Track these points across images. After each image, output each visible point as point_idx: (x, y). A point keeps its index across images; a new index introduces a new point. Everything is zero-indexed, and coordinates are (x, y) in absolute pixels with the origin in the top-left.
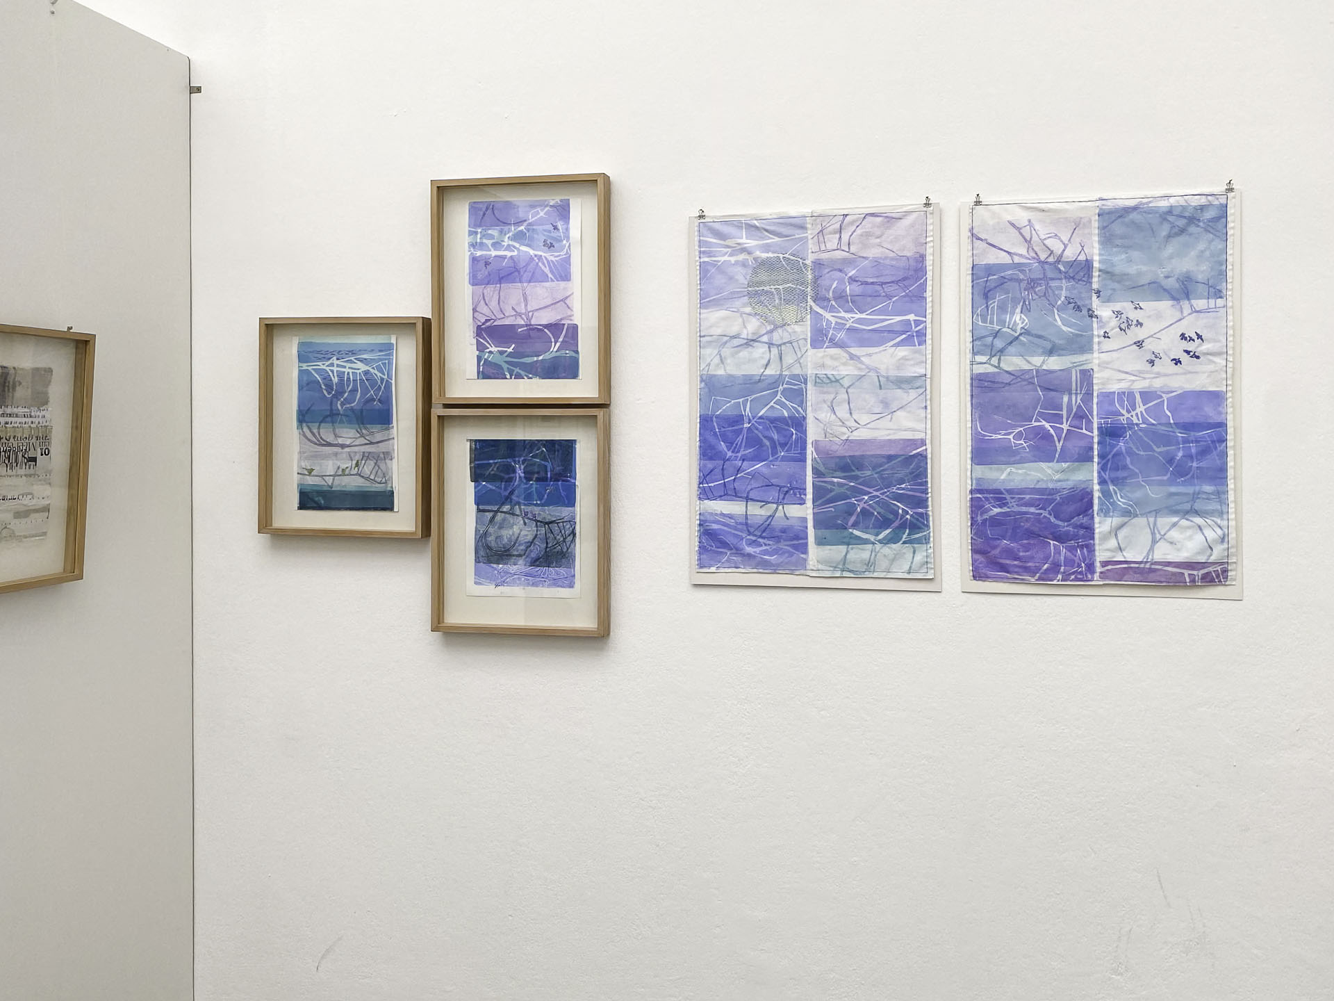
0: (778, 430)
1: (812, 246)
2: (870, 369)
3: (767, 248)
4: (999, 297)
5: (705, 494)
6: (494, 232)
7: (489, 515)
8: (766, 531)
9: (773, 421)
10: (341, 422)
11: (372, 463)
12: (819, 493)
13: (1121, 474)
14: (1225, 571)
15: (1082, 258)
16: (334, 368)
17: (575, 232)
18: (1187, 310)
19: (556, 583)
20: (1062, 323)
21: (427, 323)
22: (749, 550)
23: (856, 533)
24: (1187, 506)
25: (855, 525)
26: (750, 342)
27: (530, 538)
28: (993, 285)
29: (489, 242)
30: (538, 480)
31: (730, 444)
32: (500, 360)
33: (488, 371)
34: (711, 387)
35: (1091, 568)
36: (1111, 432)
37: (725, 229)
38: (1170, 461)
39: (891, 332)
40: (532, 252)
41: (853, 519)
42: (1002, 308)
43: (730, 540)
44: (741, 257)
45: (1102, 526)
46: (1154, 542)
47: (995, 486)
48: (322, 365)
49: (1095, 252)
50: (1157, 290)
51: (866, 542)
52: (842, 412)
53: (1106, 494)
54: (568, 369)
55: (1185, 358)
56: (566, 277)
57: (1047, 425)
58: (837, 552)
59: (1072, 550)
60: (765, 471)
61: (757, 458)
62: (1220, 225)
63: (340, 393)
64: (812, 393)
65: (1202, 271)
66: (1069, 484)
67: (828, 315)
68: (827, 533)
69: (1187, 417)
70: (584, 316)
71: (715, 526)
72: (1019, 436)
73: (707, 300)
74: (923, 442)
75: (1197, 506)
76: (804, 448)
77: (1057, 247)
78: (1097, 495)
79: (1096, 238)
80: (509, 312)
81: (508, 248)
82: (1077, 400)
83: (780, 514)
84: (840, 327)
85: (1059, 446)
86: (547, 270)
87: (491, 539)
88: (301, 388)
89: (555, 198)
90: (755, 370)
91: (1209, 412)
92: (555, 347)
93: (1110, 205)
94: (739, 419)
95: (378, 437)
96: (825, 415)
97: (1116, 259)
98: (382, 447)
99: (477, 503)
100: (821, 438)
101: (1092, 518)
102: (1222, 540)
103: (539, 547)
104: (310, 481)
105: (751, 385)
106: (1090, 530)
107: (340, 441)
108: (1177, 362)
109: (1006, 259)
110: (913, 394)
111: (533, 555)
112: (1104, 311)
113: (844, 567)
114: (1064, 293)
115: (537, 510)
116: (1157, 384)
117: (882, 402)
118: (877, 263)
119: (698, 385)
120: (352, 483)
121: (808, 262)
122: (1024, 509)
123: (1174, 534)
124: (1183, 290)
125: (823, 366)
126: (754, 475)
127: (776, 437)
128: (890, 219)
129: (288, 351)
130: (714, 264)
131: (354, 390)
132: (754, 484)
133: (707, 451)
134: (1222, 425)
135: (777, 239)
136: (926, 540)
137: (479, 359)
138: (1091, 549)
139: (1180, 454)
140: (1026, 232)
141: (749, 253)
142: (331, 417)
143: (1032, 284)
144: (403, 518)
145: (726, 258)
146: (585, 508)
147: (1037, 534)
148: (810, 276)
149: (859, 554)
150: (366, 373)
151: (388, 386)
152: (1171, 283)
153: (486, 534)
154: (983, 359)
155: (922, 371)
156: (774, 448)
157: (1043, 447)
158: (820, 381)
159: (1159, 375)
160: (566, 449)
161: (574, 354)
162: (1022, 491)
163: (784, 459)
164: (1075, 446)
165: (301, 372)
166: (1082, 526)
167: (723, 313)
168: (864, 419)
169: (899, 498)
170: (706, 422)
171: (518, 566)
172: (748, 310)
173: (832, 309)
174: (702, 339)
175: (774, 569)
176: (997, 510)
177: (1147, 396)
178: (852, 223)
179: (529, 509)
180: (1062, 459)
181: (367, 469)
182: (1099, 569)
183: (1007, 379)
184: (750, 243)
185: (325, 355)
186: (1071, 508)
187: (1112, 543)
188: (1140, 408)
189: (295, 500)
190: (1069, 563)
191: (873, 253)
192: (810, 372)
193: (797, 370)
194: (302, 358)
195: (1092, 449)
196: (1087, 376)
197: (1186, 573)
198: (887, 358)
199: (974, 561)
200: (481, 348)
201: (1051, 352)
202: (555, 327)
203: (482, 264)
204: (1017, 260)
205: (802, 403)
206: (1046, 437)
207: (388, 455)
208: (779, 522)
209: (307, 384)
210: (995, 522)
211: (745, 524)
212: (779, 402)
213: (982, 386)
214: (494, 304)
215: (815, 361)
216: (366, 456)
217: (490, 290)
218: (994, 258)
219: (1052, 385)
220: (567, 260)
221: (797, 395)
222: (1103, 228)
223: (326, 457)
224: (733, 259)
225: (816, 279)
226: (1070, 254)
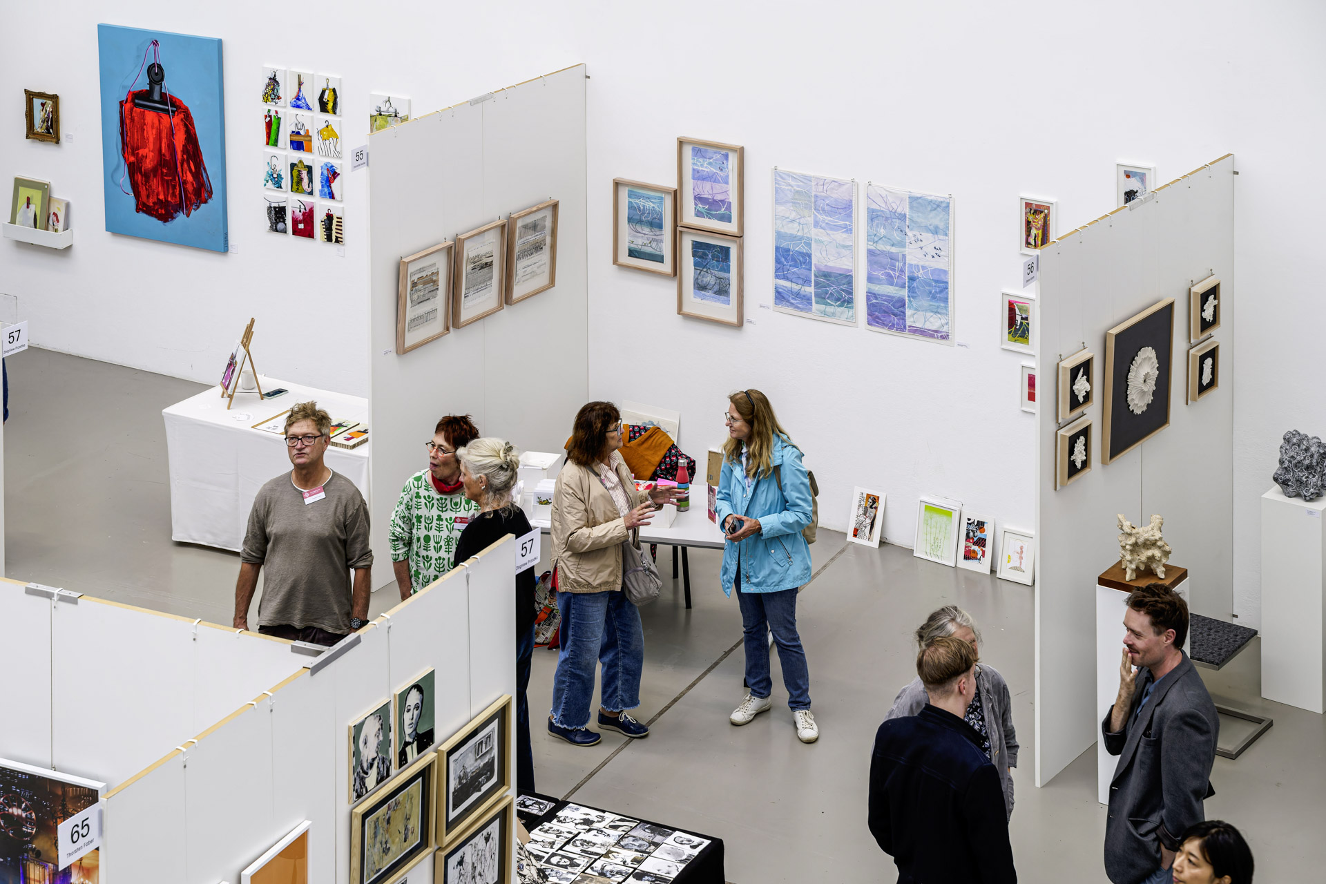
0: (803, 257)
1: (813, 188)
2: (834, 240)
3: (798, 186)
4: (876, 221)
5: (777, 277)
6: (701, 160)
7: (699, 271)
8: (797, 295)
9: (800, 253)
10: (644, 225)
11: (656, 243)
12: (817, 284)
13: (915, 295)
14: (948, 335)
15: (903, 212)
16: (641, 203)
17: (730, 167)
18: (936, 239)
19: (723, 302)
20: (896, 236)
21: (675, 192)
22: (792, 301)
23: (829, 301)
24: (936, 310)
25: (828, 298)
26: (793, 221)
27: (714, 283)
28: (874, 216)
29: (699, 164)
30: (716, 261)
31: (786, 259)
32: (703, 211)
33: (699, 214)
34: (779, 235)
35: (905, 327)
36: (912, 279)
37: (784, 176)
38: (930, 292)
39: (840, 227)
40: (715, 171)
41: (827, 296)
42: (877, 226)
43: (785, 296)
44: (790, 188)
45: (908, 312)
46: (925, 321)
47: (874, 292)
48: (637, 201)
49: (907, 211)
50: (927, 229)
51: (832, 305)
52: (824, 254)
53: (910, 301)
54: (728, 219)
55: (935, 256)
56: (727, 183)
57: (892, 272)
58: (822, 307)
59: (899, 319)
60: (798, 272)
61: (795, 266)
62: (947, 210)
63: (643, 214)
64: (814, 245)
65: (941, 225)
66: (898, 296)
67: (819, 216)
68: (819, 299)
69: (936, 278)
70: (733, 198)
71: (780, 290)
72: (882, 274)
73: (778, 202)
74: (851, 271)
75: (939, 310)
76: (811, 265)
77: (895, 207)
78: (907, 301)
79: (908, 206)
80: (706, 192)
81: (706, 168)
82: (901, 265)
83: (802, 289)
84: (823, 221)
85: (895, 280)
86: (720, 179)
87: (699, 281)
88: (629, 208)
89: (724, 152)
90: (794, 232)
91: (943, 278)
92: (723, 209)
93: (913, 195)
94: (788, 250)
95: (658, 233)
96: (818, 254)
97: (914, 215)
98: (659, 237)
99: (695, 265)
100: (817, 263)
101: (905, 309)
102: (947, 324)
103: (716, 288)
104: (632, 246)
105: (793, 238)
106: (904, 313)
107: (644, 232)
108: (933, 257)
109: (878, 208)
110: (848, 252)
111: (715, 290)
112: (910, 234)
113: (825, 313)
114: (897, 224)
115: (716, 272)
116: (927, 264)
117: (838, 253)
118: (836, 200)
119: (775, 234)
120: (648, 250)
121: (813, 195)
122: (883, 302)
123: (931, 319)
124: (935, 231)
125: (818, 235)
126: (794, 273)
127: (801, 259)
128: (841, 185)
129: (624, 193)
130: (780, 188)
131: (649, 213)
132: (794, 276)
133: (778, 261)
134: (947, 283)
135: (801, 183)
136: (852, 308)
137: (695, 208)
138: (905, 320)
139: (933, 291)
140: (885, 199)
141: (792, 187)
142: (640, 222)
143: (887, 219)
144: (667, 267)
145: (784, 187)
146: (733, 275)
147: (887, 312)
148: (813, 200)
149: (830, 309)
150: (653, 207)
151: (661, 214)
152: (931, 228)
153: (697, 279)
154: (871, 243)
155: (851, 244)
156: (801, 263)
157: (890, 281)
158: (816, 241)
159: (928, 261)
160: (727, 249)
161: (728, 213)
162: (883, 295)
163: (804, 268)
164: (900, 281)
165: (629, 202)
166: (902, 312)
167: (783, 208)
168: (832, 258)
169: (843, 290)
170: (777, 249)
171: (710, 293)
172: (792, 208)
173: (821, 214)
174: (776, 217)
175: (801, 310)
176: (874, 301)
177: (923, 267)
178: (827, 183)
179: (713, 271)
180: (896, 286)
181: (654, 245)
182: (907, 328)
183: (879, 253)
184: (792, 183)
185: (638, 197)
186: (899, 304)
187: (912, 320)
188: (921, 272)
189: (627, 252)
190: (898, 324)
191: (835, 196)
192: (813, 237)
193: (808, 236)
194: (630, 196)
195: (905, 284)
196: (904, 256)
197: (936, 334)
198: (840, 236)
199: (868, 318)
200: (696, 205)
201: (893, 245)
202: (723, 201)
203: (696, 172)
204: (882, 209)
205: (810, 248)
206: (891, 276)
207: (661, 241)
208: (802, 292)
209: (631, 207)
210: (873, 305)
211: (791, 291)
212: (802, 246)
213: (871, 253)
214: (701, 188)
215: (814, 233)
216: (654, 240)
217: (699, 182)
218: (874, 206)
219: (893, 258)
220: (728, 176)
221: (809, 245)
222: (910, 203)
223: (638, 237)
224: (787, 188)
225: (815, 202)
226: (899, 210)
